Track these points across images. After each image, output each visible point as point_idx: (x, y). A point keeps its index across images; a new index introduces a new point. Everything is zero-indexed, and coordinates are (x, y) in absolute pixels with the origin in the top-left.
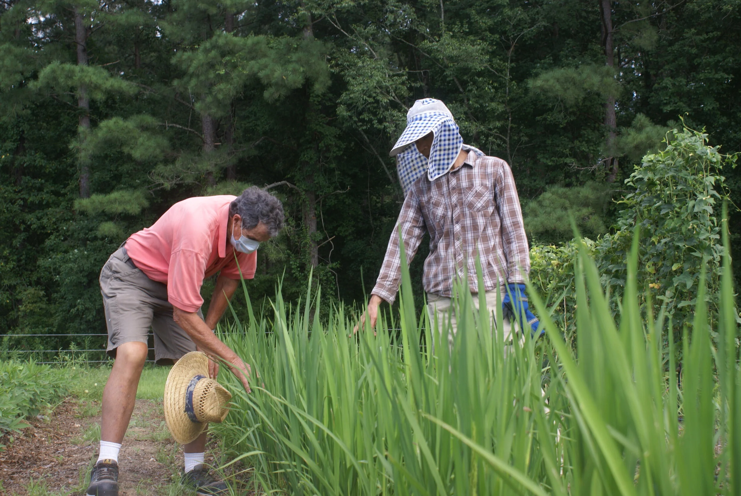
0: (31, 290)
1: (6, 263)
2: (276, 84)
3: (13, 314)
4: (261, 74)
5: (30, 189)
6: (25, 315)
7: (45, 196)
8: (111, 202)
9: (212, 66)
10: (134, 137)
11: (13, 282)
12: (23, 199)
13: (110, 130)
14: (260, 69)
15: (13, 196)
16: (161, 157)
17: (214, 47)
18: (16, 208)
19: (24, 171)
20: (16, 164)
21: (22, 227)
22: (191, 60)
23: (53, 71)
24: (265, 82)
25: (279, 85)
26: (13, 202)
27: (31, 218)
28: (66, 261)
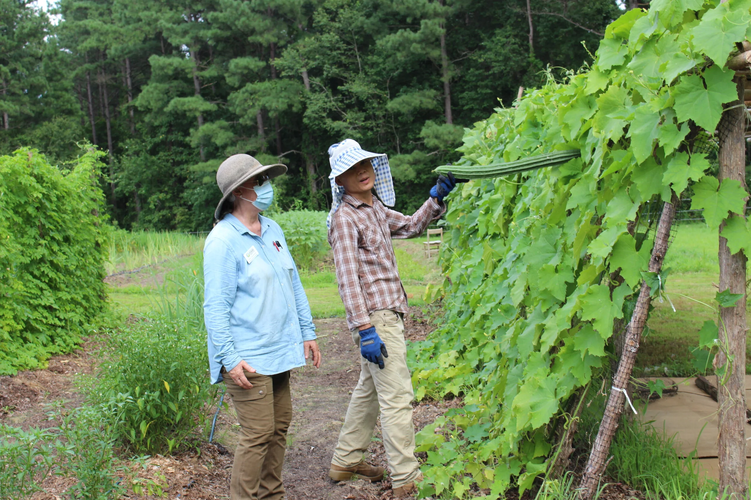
0: (181, 209)
1: (167, 194)
2: (274, 110)
3: (173, 222)
4: (267, 105)
5: (176, 153)
6: (179, 223)
7: (184, 157)
8: (207, 166)
9: (246, 100)
10: (217, 133)
11: (172, 204)
12: (173, 159)
13: (204, 131)
14: (267, 102)
15: (167, 158)
16: (229, 143)
17: (247, 91)
18: (169, 164)
19: (172, 144)
20: (168, 140)
21: (173, 175)
22: (237, 97)
23: (175, 103)
24: (269, 109)
25: (276, 110)
26: (168, 161)
27: (177, 169)
28: (193, 194)
